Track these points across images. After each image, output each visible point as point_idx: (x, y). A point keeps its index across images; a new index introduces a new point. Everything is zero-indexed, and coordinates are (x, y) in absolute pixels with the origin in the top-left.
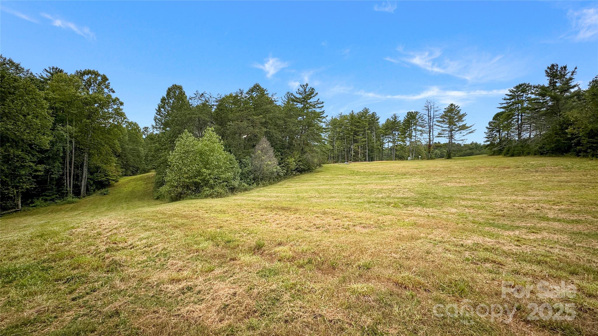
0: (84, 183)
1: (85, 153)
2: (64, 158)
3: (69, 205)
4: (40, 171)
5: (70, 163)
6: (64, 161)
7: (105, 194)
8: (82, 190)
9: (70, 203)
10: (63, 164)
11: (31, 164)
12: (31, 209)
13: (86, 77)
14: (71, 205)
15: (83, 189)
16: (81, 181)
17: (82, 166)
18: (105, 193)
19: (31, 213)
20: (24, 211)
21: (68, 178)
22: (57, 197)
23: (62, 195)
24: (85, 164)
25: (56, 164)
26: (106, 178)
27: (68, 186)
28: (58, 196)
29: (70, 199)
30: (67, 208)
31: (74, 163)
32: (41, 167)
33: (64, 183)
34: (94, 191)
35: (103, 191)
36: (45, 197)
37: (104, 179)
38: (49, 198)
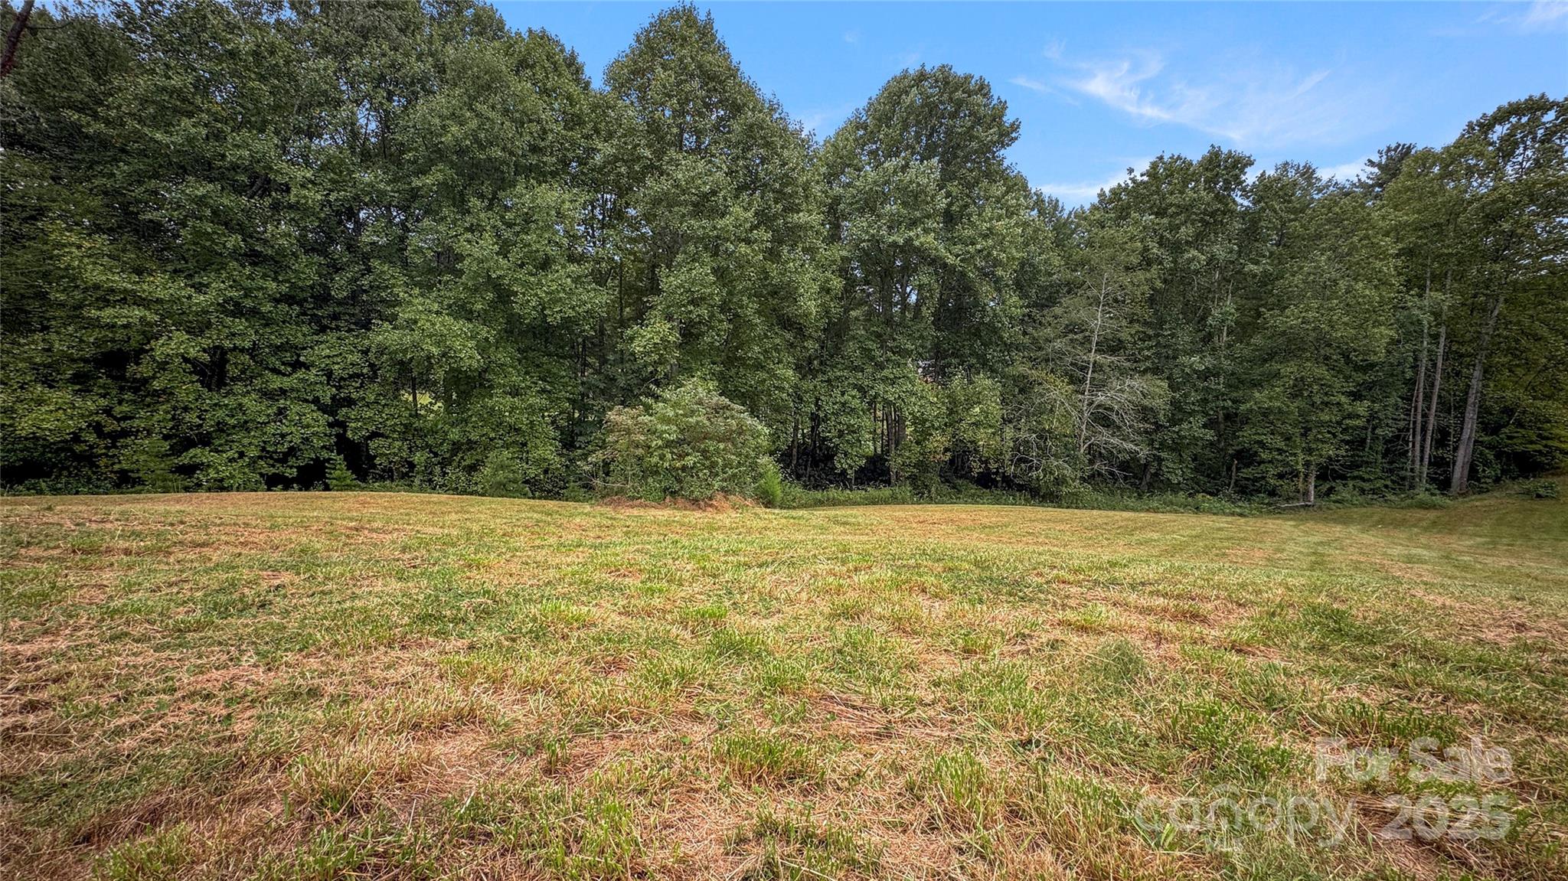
0: (1462, 456)
1: (1474, 365)
2: (1412, 383)
3: (1423, 512)
4: (1358, 417)
5: (1428, 398)
6: (1412, 390)
7: (1539, 496)
8: (1457, 475)
9: (1423, 506)
10: (1408, 399)
11: (1343, 399)
12: (1333, 506)
13: (1500, 131)
14: (1432, 515)
15: (1459, 473)
16: (1456, 449)
17: (1461, 406)
18: (1541, 491)
19: (1336, 516)
20: (1320, 508)
21: (1418, 438)
22: (1386, 486)
23: (1402, 484)
24: (1471, 400)
25: (1392, 401)
26: (1546, 446)
27: (1418, 463)
28: (1389, 483)
29: (1423, 496)
30: (1420, 520)
31: (1439, 397)
32: (1362, 408)
33: (1407, 451)
34: (1497, 480)
35: (1530, 484)
36: (1361, 484)
37: (1538, 447)
38: (1367, 486)
